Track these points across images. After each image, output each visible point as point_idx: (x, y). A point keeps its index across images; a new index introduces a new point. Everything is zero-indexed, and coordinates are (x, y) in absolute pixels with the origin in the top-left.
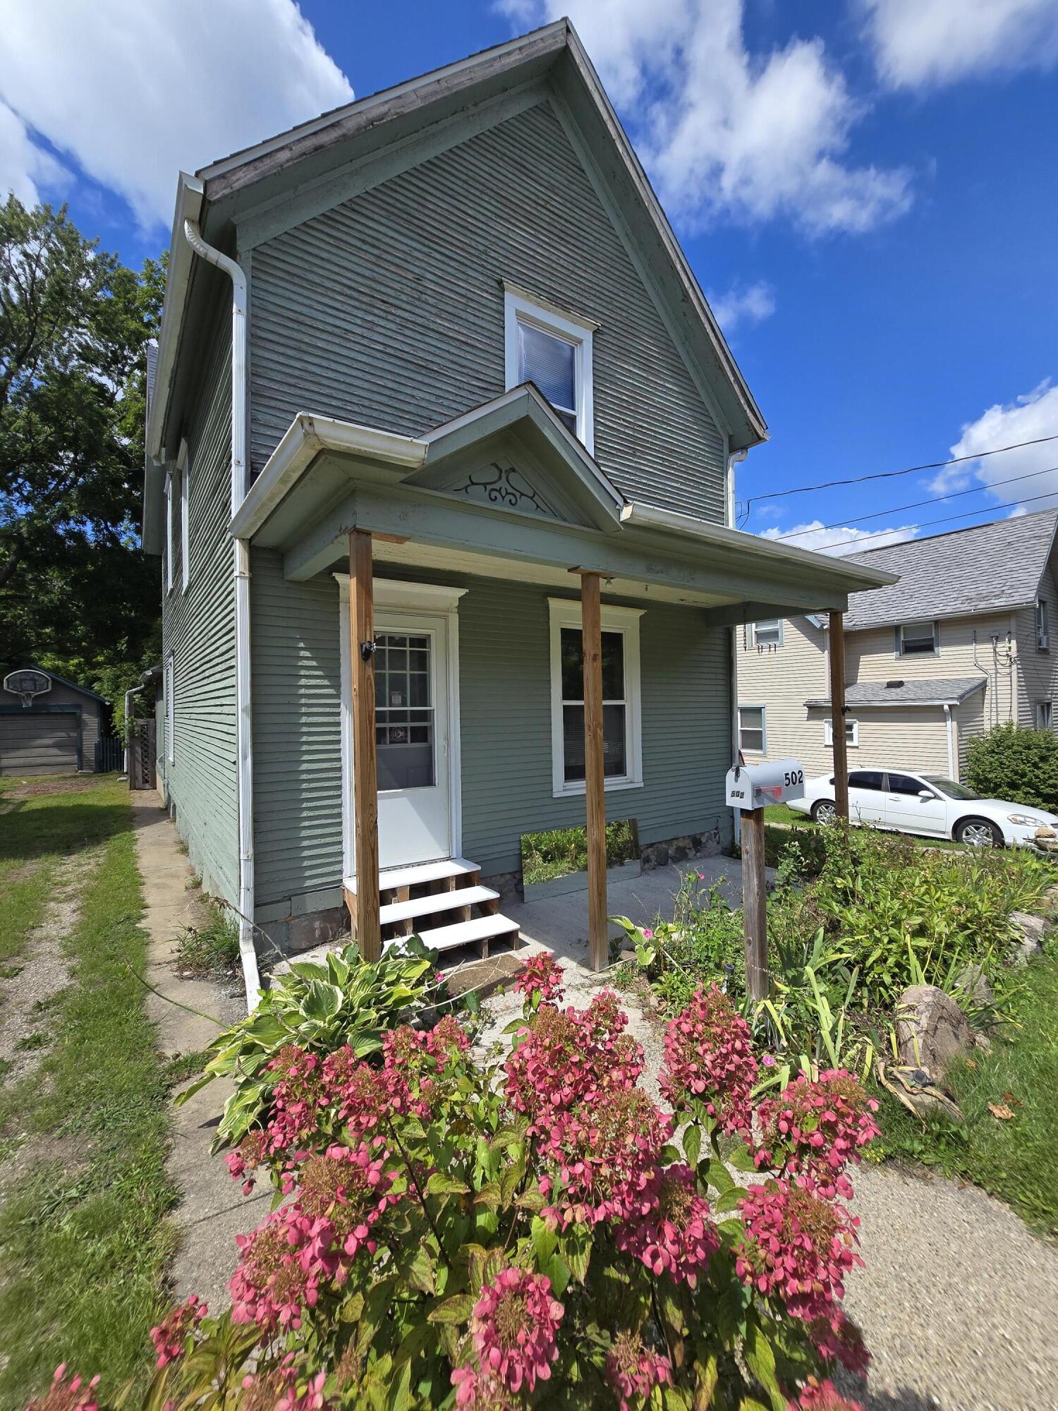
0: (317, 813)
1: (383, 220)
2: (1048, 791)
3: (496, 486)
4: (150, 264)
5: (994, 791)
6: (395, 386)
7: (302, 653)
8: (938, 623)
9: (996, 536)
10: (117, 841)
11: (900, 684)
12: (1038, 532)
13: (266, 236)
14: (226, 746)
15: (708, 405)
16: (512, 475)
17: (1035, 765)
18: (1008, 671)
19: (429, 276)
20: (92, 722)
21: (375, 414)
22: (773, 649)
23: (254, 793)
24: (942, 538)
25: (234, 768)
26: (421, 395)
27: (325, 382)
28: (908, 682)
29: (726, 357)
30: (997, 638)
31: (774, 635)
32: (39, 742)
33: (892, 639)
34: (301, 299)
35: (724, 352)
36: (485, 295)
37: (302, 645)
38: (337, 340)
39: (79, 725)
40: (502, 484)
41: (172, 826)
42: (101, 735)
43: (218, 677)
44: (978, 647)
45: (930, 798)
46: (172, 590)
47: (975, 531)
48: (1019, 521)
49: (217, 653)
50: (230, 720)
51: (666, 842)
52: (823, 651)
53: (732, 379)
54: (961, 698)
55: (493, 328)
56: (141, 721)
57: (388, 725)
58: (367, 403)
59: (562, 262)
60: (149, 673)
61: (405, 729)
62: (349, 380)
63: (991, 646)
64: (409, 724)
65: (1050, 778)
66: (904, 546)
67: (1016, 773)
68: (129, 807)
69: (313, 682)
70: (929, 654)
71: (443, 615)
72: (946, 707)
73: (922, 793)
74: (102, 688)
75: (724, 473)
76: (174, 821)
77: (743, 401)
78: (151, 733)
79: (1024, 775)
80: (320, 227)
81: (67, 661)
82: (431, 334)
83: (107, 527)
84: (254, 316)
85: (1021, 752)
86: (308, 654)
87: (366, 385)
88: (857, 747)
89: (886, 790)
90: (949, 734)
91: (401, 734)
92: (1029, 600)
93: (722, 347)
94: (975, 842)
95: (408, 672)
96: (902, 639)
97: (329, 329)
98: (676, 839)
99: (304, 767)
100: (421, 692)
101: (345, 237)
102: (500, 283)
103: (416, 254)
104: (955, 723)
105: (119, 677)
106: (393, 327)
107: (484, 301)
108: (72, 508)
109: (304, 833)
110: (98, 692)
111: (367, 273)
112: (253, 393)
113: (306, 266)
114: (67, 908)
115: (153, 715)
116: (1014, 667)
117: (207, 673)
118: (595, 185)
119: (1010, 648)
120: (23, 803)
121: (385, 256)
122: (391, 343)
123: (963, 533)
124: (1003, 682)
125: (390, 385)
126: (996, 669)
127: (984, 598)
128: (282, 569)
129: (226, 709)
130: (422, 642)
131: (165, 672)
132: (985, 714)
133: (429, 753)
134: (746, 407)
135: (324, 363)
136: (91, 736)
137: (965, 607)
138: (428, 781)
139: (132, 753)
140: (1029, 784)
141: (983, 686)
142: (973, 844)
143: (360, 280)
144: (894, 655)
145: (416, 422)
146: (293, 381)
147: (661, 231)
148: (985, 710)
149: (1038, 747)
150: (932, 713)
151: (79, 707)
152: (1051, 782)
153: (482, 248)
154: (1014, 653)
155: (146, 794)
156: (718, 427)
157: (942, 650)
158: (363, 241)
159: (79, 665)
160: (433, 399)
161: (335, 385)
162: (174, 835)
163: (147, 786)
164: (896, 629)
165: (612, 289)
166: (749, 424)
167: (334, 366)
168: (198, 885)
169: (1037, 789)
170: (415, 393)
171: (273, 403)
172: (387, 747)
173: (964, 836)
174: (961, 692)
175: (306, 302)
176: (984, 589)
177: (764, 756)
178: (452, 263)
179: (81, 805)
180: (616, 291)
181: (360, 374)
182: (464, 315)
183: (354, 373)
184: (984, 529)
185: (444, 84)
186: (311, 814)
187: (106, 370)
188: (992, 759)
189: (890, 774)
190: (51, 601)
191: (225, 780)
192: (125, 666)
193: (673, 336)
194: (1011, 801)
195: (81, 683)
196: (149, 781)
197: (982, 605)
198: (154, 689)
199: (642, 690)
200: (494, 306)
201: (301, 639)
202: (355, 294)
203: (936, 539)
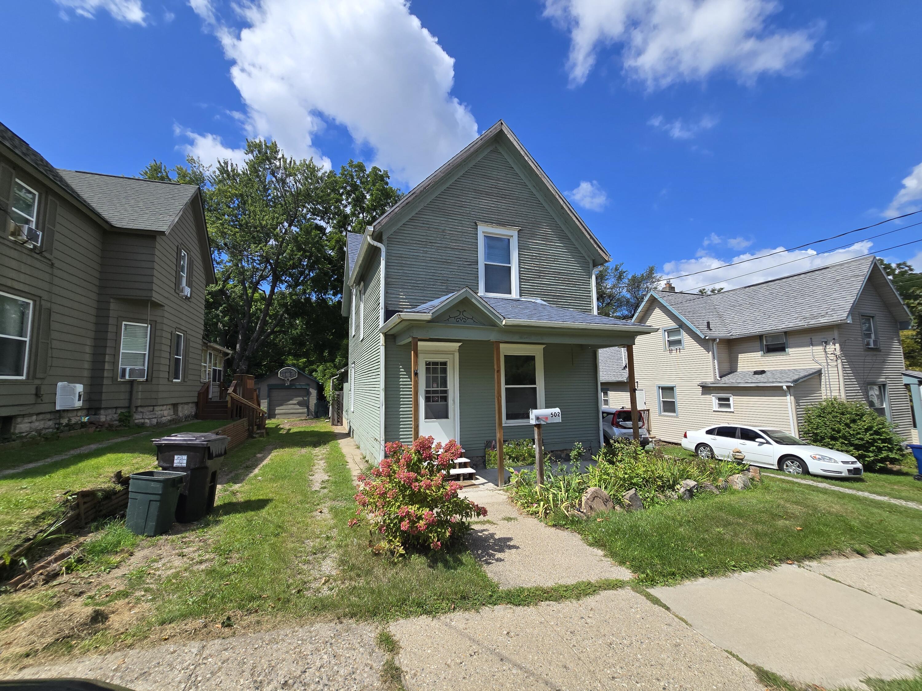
0: (406, 426)
1: (431, 214)
2: (857, 442)
3: (459, 317)
4: (343, 168)
5: (820, 441)
6: (434, 271)
7: (401, 370)
8: (787, 333)
9: (830, 275)
10: (332, 443)
11: (763, 372)
12: (857, 272)
13: (392, 232)
14: (376, 402)
15: (580, 249)
16: (464, 313)
17: (847, 425)
18: (835, 364)
19: (447, 228)
20: (314, 392)
21: (427, 283)
22: (678, 351)
23: (385, 418)
24: (795, 278)
25: (379, 409)
26: (444, 272)
27: (410, 275)
28: (768, 371)
29: (585, 228)
30: (826, 343)
31: (679, 342)
32: (291, 402)
33: (758, 344)
34: (402, 249)
35: (584, 227)
36: (470, 229)
37: (401, 367)
38: (413, 260)
39: (308, 394)
40: (461, 316)
41: (352, 440)
42: (318, 399)
43: (374, 377)
44: (814, 348)
45: (763, 443)
46: (354, 335)
47: (817, 272)
48: (846, 265)
49: (373, 368)
50: (378, 393)
51: (560, 451)
52: (709, 352)
53: (589, 237)
54: (795, 381)
55: (473, 241)
56: (337, 393)
57: (431, 395)
58: (424, 279)
59: (503, 207)
60: (343, 370)
61: (438, 397)
62: (418, 273)
63: (821, 347)
64: (439, 395)
65: (859, 433)
66: (770, 284)
67: (834, 430)
68: (333, 432)
69: (405, 380)
70: (783, 353)
71: (452, 353)
72: (785, 387)
73: (758, 440)
74: (318, 375)
75: (590, 277)
76: (353, 438)
77: (595, 246)
78: (341, 399)
79: (839, 431)
80: (409, 223)
81: (298, 360)
82: (448, 249)
83: (321, 296)
84: (388, 259)
85: (837, 416)
86: (403, 370)
87: (424, 273)
88: (733, 412)
89: (738, 438)
90: (789, 404)
91: (437, 398)
92: (842, 319)
93: (582, 225)
94: (791, 470)
95: (439, 375)
96: (765, 343)
97: (411, 257)
98: (566, 450)
99: (401, 409)
100: (444, 383)
101: (417, 224)
102: (476, 223)
103: (442, 222)
104: (792, 398)
105: (325, 370)
106: (434, 250)
107: (469, 232)
108: (308, 289)
109: (401, 433)
110: (316, 378)
111: (425, 234)
112: (387, 284)
113: (404, 238)
114: (321, 462)
115: (342, 389)
116: (839, 361)
117: (370, 375)
118: (518, 171)
119: (835, 349)
120: (290, 429)
121: (431, 226)
122: (433, 256)
123: (809, 274)
124: (833, 371)
125: (433, 271)
126: (827, 363)
127: (814, 317)
128: (395, 341)
129: (376, 389)
130: (445, 364)
131: (349, 370)
132: (823, 392)
133: (447, 406)
134: (598, 248)
135: (410, 269)
136: (313, 400)
137: (801, 324)
138: (447, 417)
139: (333, 408)
140: (844, 437)
141: (819, 373)
142: (790, 472)
143: (422, 237)
144: (760, 353)
145: (442, 283)
146: (399, 277)
147: (548, 185)
148: (822, 389)
149: (851, 413)
150: (775, 391)
151: (308, 385)
152: (859, 436)
153: (468, 212)
154: (838, 352)
155: (339, 427)
156: (586, 257)
157: (789, 350)
158: (423, 224)
159: (304, 363)
160: (449, 273)
161: (413, 275)
162: (353, 443)
163: (339, 424)
164: (760, 337)
165: (527, 211)
166: (600, 255)
167: (413, 269)
168: (364, 458)
169: (849, 441)
170: (442, 272)
171: (393, 286)
172: (431, 403)
173: (785, 467)
174: (796, 377)
175: (404, 250)
176: (815, 311)
177: (677, 417)
178: (456, 221)
179: (313, 431)
180: (528, 211)
181: (422, 270)
182: (461, 239)
183: (420, 270)
184: (823, 271)
185: (451, 164)
186: (403, 426)
187: (323, 218)
188: (820, 421)
189: (741, 428)
190: (297, 333)
191: (376, 414)
192: (328, 364)
193: (559, 222)
194: (832, 449)
195: (307, 372)
196: (339, 421)
197: (813, 322)
198: (344, 378)
199: (545, 380)
200: (473, 232)
201: (401, 365)
202: (420, 243)
203: (790, 279)
